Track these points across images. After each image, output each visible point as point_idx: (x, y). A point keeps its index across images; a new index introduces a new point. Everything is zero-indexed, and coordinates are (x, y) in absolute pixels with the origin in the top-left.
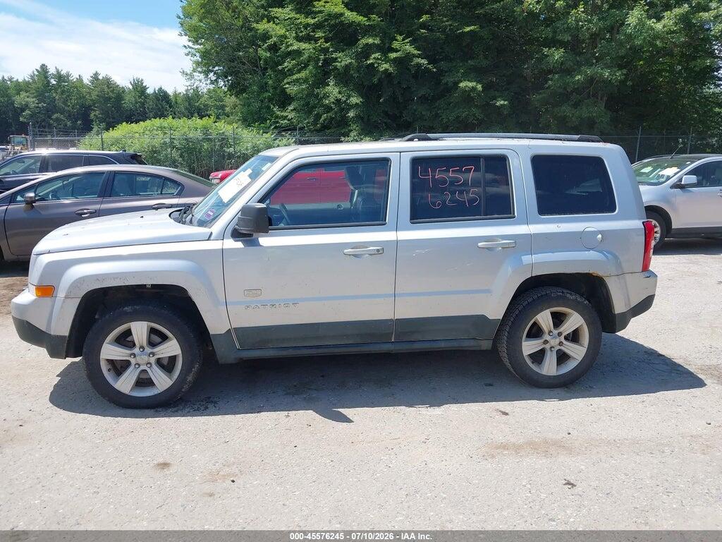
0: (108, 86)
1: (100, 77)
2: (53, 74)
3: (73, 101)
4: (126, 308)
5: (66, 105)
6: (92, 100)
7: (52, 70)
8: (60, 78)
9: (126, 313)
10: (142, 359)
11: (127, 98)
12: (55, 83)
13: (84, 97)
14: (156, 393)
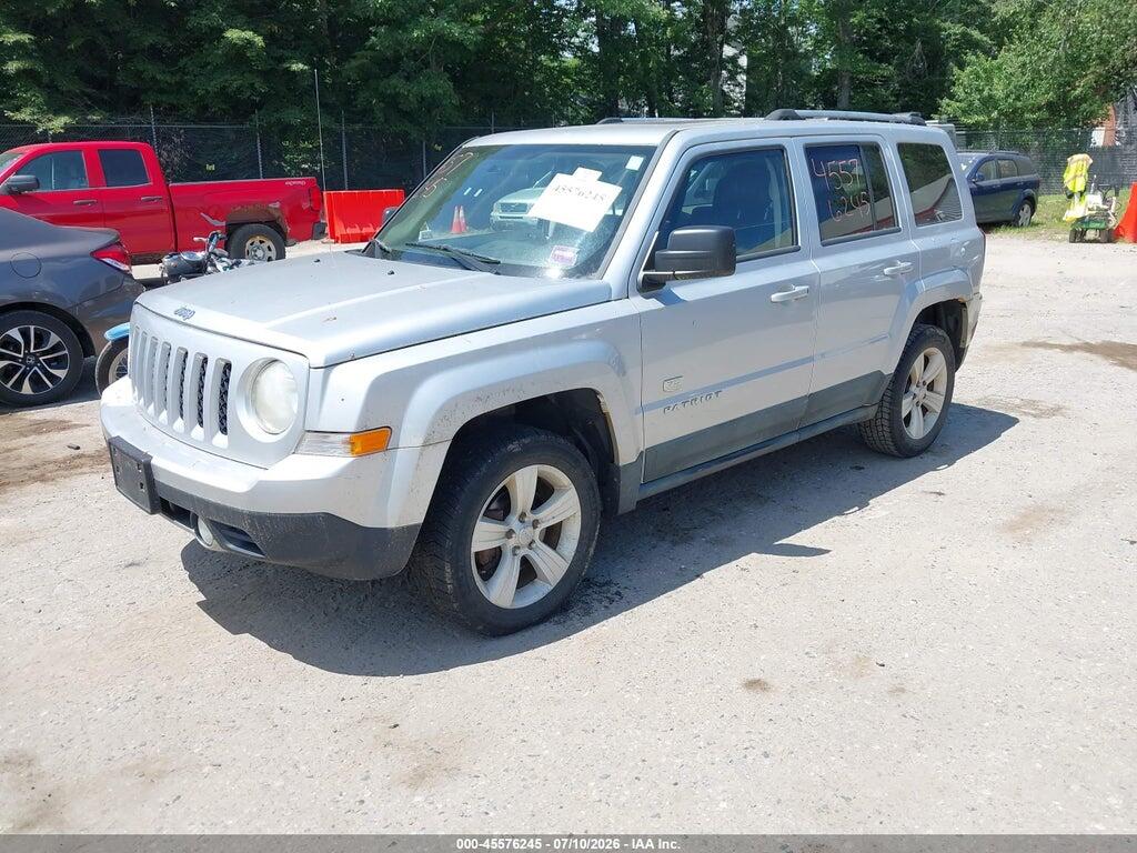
4: (511, 447)
9: (512, 455)
10: (523, 534)
14: (546, 592)
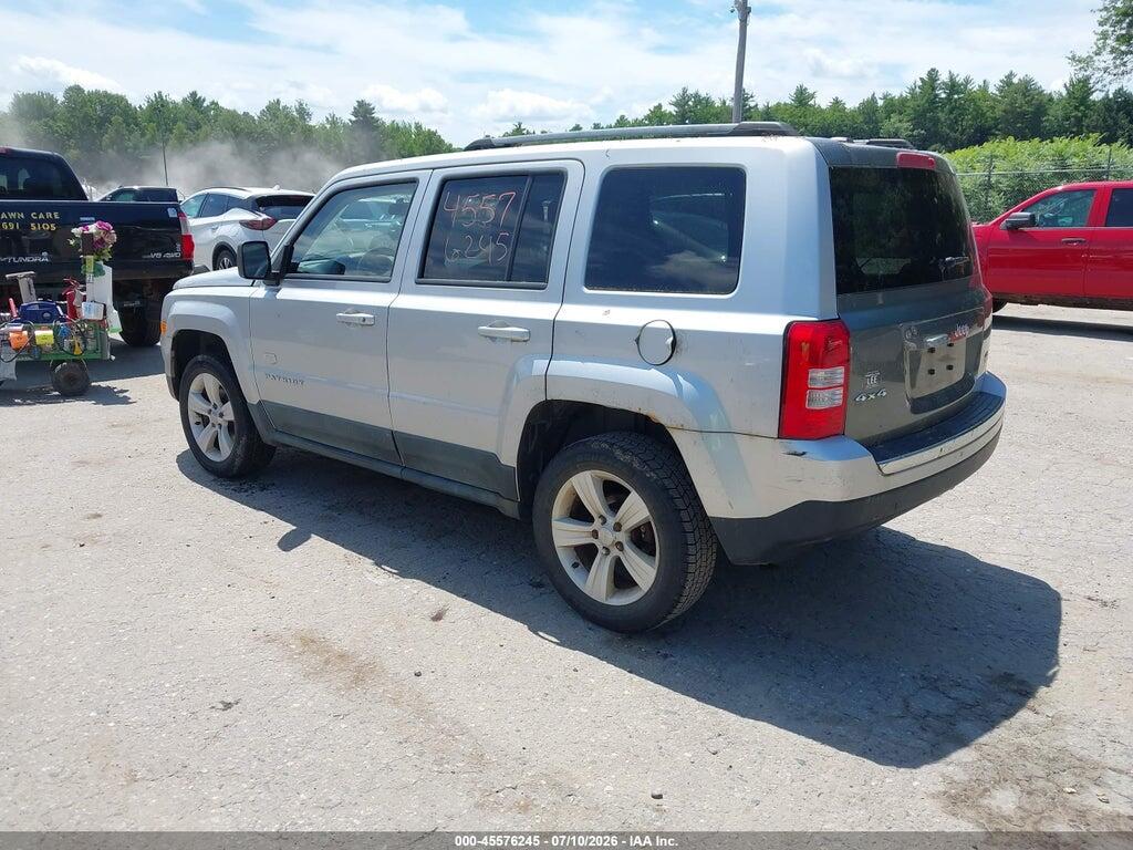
0: (1024, 94)
1: (1015, 81)
2: (944, 83)
3: (964, 123)
5: (953, 129)
6: (995, 119)
7: (944, 77)
8: (953, 86)
11: (1051, 112)
12: (943, 96)
13: (983, 115)
